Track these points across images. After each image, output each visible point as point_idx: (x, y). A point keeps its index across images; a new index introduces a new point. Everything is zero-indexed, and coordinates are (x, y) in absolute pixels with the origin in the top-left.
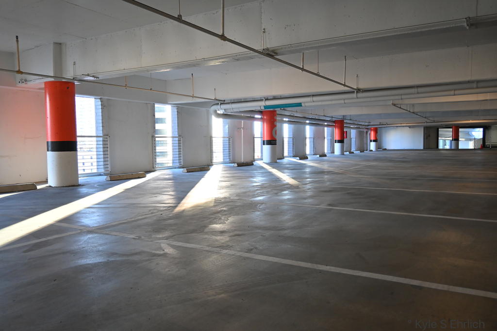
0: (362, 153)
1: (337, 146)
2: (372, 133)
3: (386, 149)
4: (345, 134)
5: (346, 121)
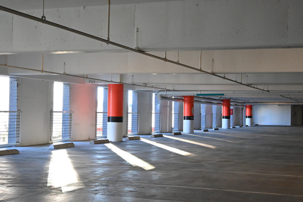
0: (241, 128)
1: (224, 121)
2: (248, 110)
3: (257, 125)
4: (231, 111)
5: (231, 100)
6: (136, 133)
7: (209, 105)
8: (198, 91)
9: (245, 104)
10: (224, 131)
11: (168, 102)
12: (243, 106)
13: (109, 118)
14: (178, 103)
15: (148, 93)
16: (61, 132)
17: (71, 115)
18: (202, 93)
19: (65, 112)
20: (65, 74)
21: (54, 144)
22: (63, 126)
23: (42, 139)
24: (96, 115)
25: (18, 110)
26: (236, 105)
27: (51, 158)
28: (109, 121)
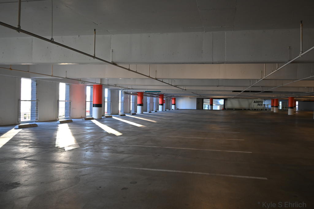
0: (169, 111)
1: (160, 107)
2: (173, 101)
3: (178, 109)
4: (164, 101)
5: (164, 95)
6: (110, 113)
7: (152, 98)
8: (146, 89)
9: (172, 97)
10: (160, 112)
11: (129, 95)
12: (170, 98)
13: (94, 104)
14: (134, 96)
15: (117, 90)
16: (64, 113)
17: (70, 103)
18: (148, 90)
19: (66, 101)
20: (66, 78)
21: (60, 120)
22: (65, 109)
23: (52, 117)
24: (86, 103)
25: (37, 100)
26: (167, 98)
27: (58, 129)
28: (93, 107)
